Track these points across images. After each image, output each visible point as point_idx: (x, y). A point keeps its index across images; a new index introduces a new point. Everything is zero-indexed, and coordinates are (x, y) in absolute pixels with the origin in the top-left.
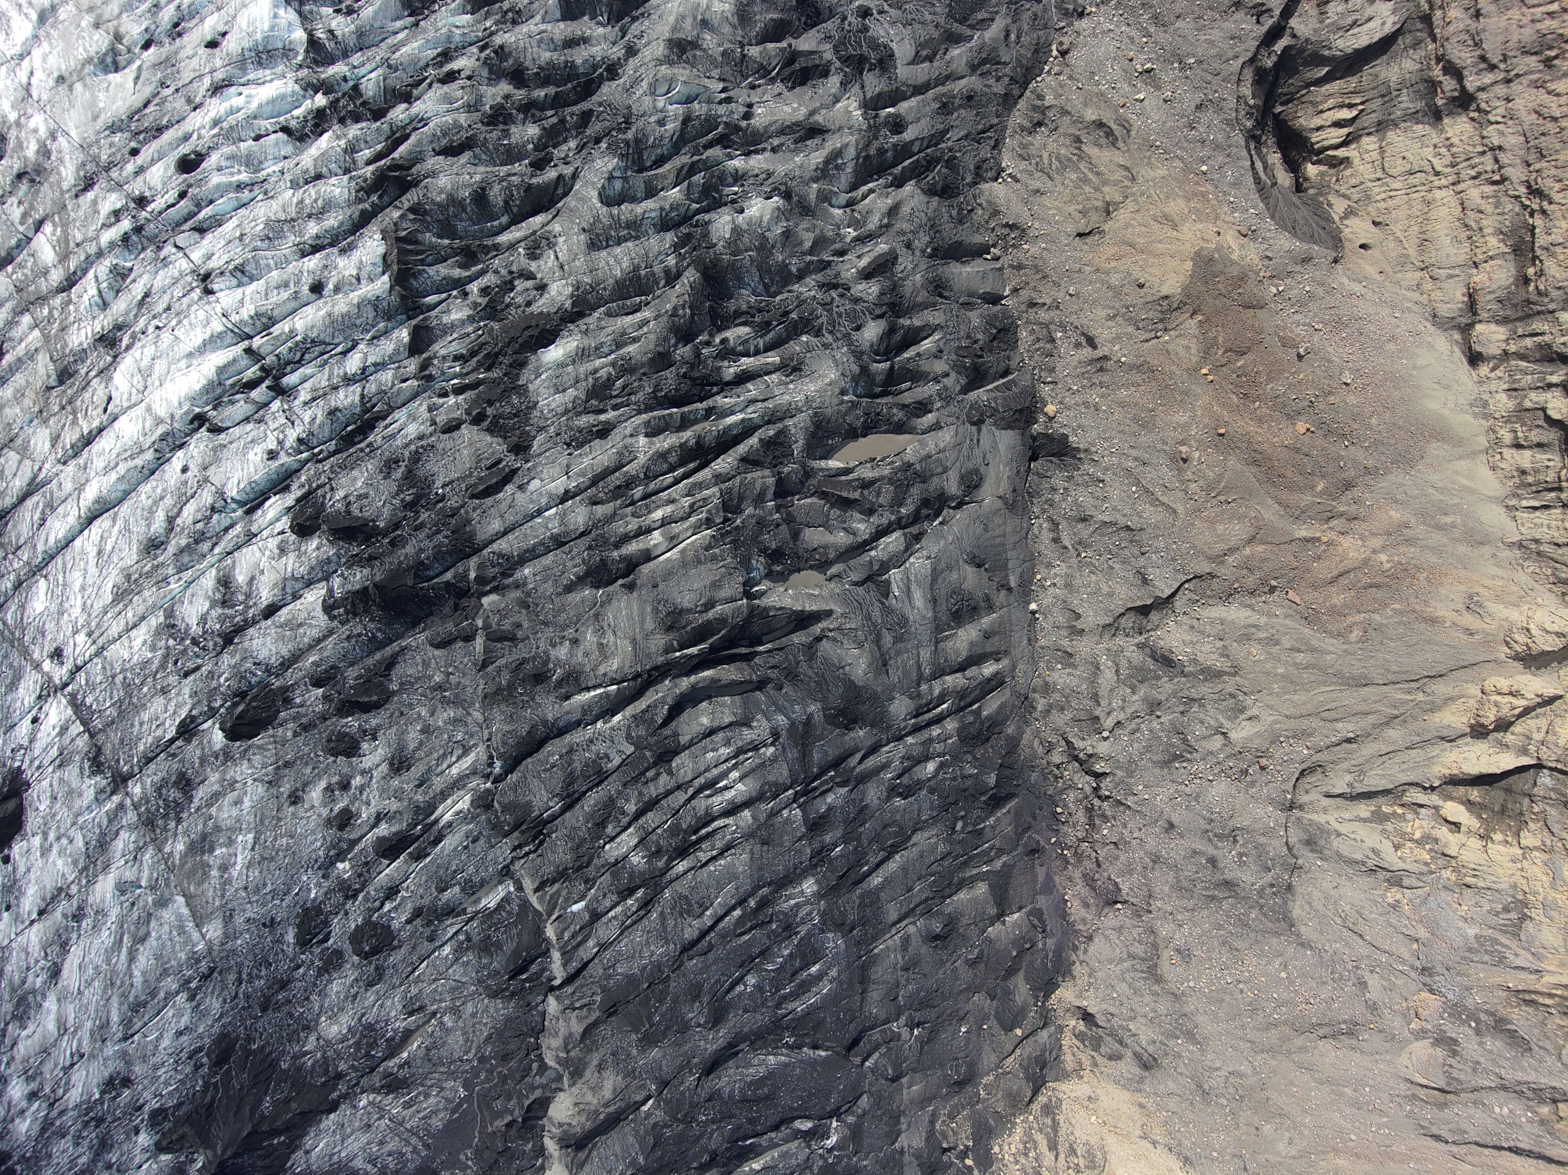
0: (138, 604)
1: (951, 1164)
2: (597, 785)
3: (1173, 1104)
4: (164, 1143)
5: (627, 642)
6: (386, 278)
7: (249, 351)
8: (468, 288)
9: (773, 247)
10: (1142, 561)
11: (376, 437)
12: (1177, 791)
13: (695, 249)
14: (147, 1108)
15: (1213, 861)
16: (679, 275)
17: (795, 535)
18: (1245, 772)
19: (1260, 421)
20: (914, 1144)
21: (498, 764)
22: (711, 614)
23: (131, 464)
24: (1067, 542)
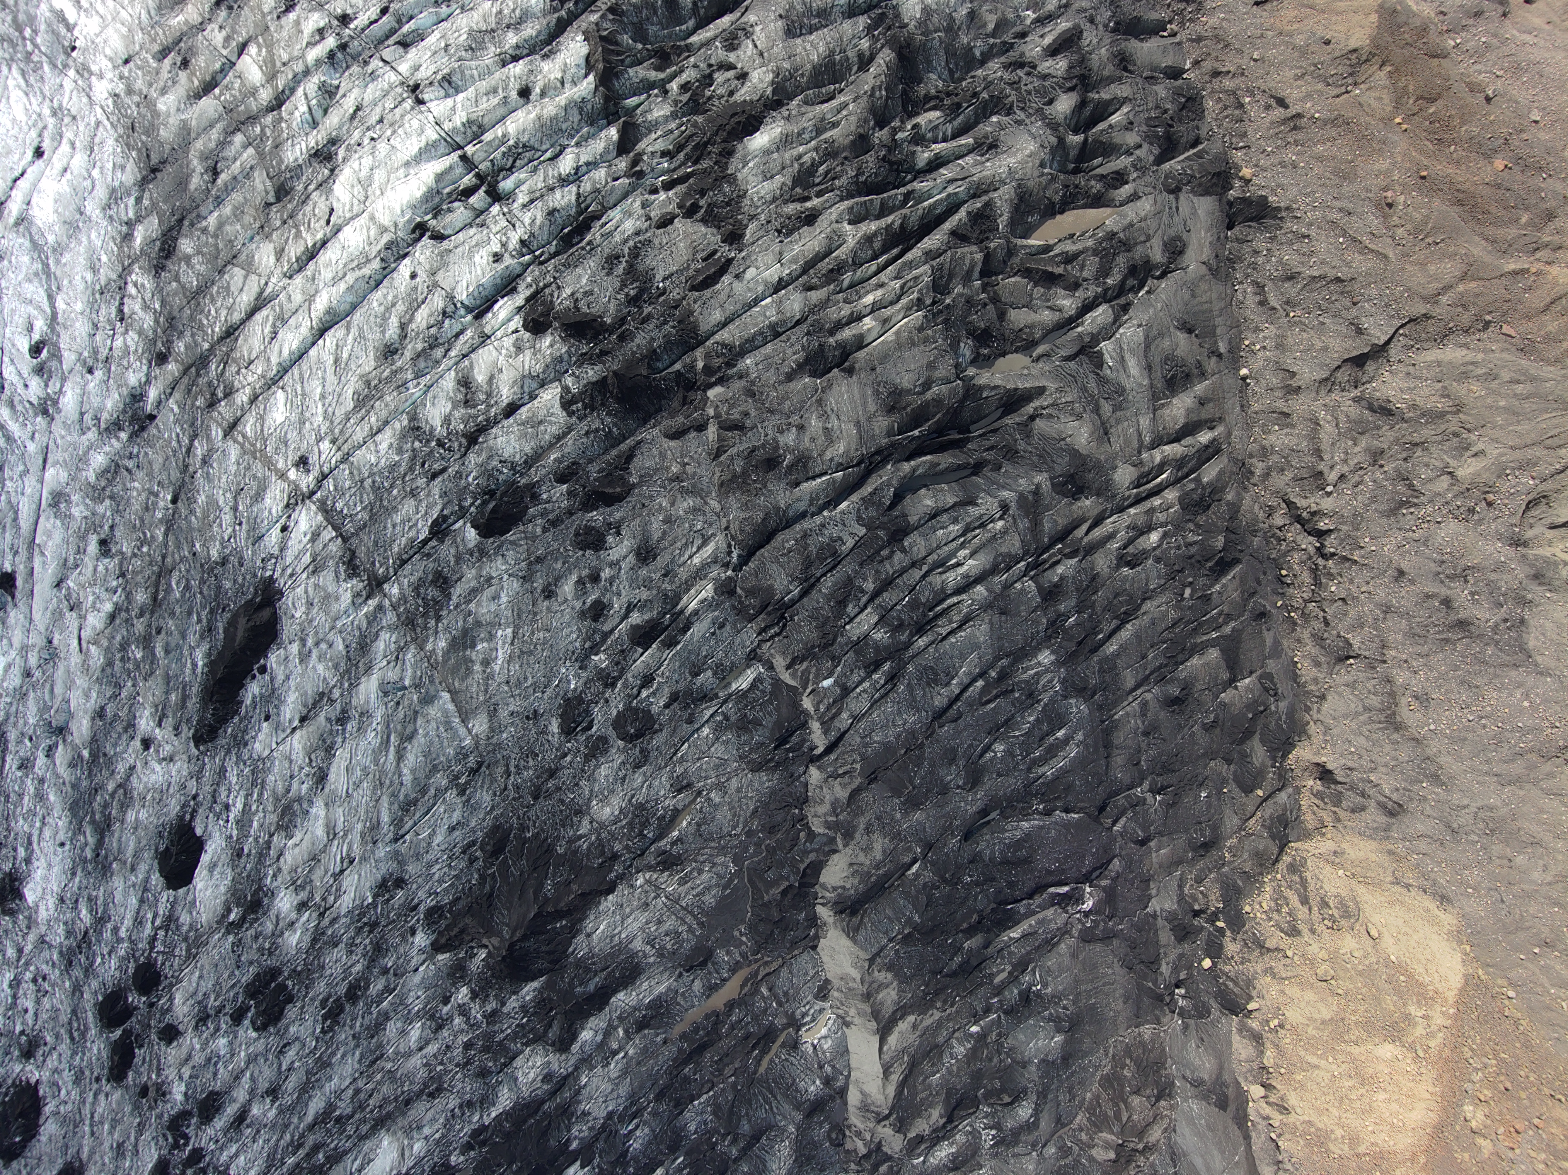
0: (380, 409)
1: (1202, 928)
2: (830, 570)
3: (1423, 846)
4: (443, 941)
5: (851, 425)
6: (591, 77)
7: (464, 158)
8: (668, 86)
9: (959, 28)
10: (1354, 311)
11: (595, 234)
12: (1405, 538)
13: (889, 28)
14: (422, 908)
15: (1447, 602)
16: (872, 58)
17: (1002, 315)
18: (1471, 511)
19: (1458, 163)
20: (1167, 907)
21: (735, 555)
22: (929, 395)
23: (358, 273)
24: (1274, 303)
